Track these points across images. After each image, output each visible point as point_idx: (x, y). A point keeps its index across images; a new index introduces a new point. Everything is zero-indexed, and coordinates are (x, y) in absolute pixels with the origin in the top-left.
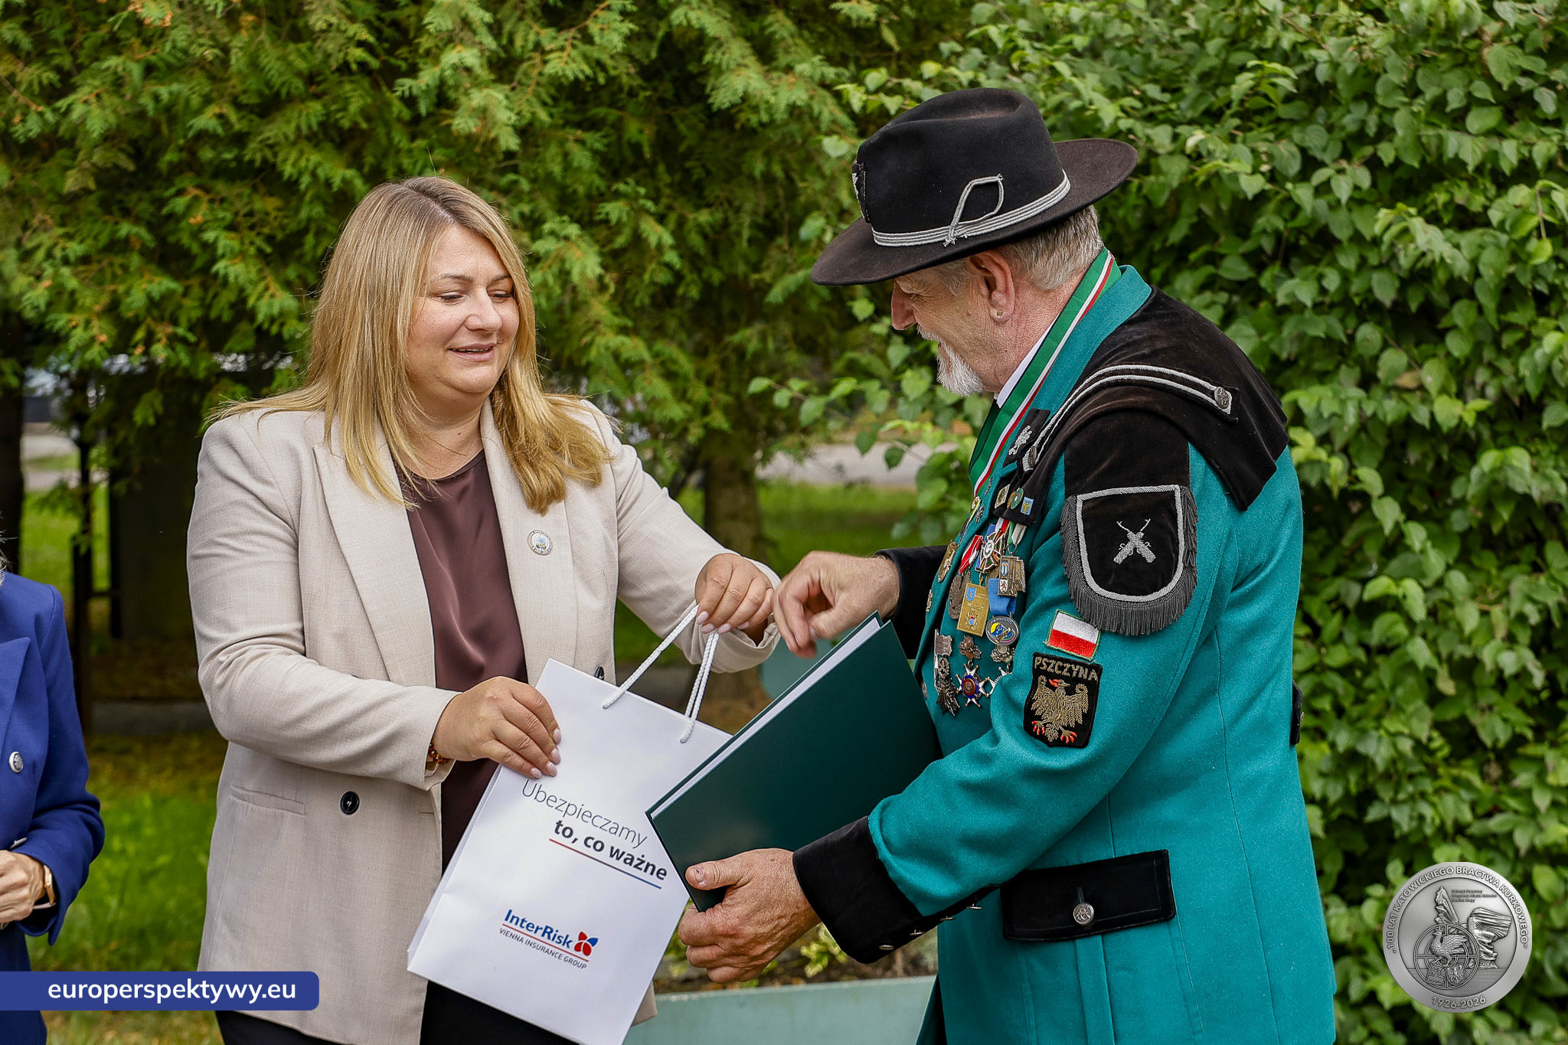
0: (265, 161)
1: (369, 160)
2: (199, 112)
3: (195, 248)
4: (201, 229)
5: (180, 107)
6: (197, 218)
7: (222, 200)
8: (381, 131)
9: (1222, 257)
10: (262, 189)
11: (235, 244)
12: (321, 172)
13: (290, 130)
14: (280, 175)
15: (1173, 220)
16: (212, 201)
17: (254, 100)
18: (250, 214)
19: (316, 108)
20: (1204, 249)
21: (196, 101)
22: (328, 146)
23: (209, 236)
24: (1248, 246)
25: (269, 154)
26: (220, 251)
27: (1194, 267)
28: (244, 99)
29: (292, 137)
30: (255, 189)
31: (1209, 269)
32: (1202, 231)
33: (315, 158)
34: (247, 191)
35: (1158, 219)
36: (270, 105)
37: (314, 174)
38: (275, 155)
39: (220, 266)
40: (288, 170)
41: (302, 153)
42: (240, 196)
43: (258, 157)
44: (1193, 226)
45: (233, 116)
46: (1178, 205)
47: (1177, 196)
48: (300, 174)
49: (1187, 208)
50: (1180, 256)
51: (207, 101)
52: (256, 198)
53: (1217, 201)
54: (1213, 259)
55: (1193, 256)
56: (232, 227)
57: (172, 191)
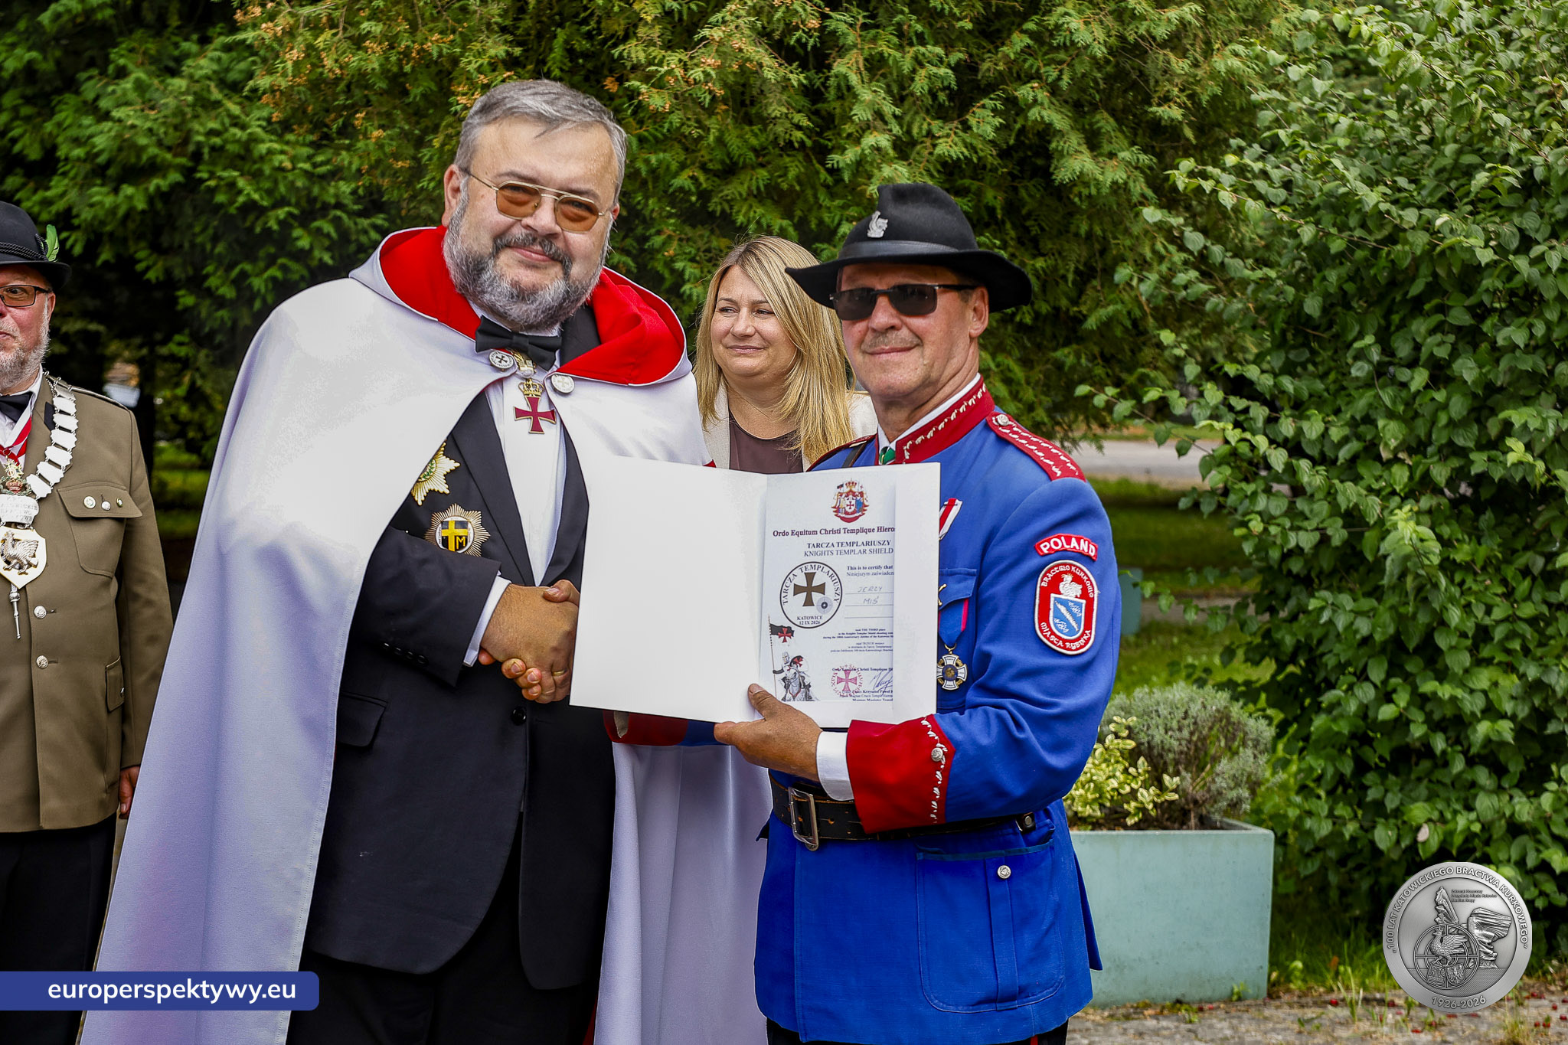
0: (723, 211)
1: (798, 213)
2: (676, 175)
3: (667, 275)
4: (672, 260)
5: (661, 171)
6: (670, 252)
7: (688, 240)
8: (809, 192)
9: (1450, 307)
10: (717, 232)
11: (697, 272)
12: (764, 222)
13: (744, 190)
14: (734, 222)
15: (1413, 280)
16: (681, 240)
17: (718, 167)
18: (708, 250)
19: (763, 173)
20: (1435, 301)
21: (674, 166)
22: (769, 202)
23: (679, 265)
24: (1472, 301)
25: (726, 207)
26: (687, 277)
27: (1428, 315)
28: (710, 166)
29: (744, 194)
30: (712, 231)
31: (1440, 317)
32: (1434, 287)
33: (760, 211)
34: (707, 233)
35: (1400, 277)
36: (730, 170)
37: (758, 223)
38: (731, 208)
39: (686, 288)
40: (740, 219)
41: (751, 207)
42: (701, 236)
43: (719, 208)
44: (1428, 284)
45: (702, 178)
46: (1417, 269)
47: (1417, 261)
48: (749, 222)
49: (1424, 270)
50: (1416, 306)
51: (683, 166)
52: (713, 238)
53: (1450, 266)
54: (1442, 309)
55: (1427, 307)
56: (693, 260)
57: (653, 231)
